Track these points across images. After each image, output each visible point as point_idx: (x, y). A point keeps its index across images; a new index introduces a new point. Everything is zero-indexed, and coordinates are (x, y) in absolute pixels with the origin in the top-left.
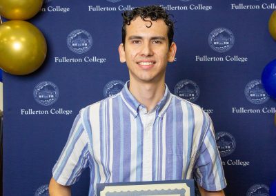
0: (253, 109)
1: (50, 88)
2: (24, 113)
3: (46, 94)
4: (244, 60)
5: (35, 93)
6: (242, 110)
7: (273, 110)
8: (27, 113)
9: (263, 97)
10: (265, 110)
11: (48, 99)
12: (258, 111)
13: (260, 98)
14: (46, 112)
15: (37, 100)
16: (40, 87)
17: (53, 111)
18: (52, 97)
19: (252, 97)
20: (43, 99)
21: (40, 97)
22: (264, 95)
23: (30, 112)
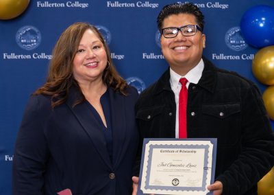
0: (232, 55)
1: (32, 32)
2: (6, 57)
3: (28, 39)
4: (225, 6)
5: (18, 37)
6: (222, 57)
7: (251, 57)
8: (9, 57)
9: (242, 44)
10: (244, 57)
11: (31, 43)
12: (237, 57)
13: (240, 44)
14: (28, 57)
15: (19, 44)
16: (22, 31)
17: (36, 56)
18: (34, 42)
19: (233, 44)
20: (26, 43)
21: (22, 41)
22: (244, 42)
23: (13, 56)
